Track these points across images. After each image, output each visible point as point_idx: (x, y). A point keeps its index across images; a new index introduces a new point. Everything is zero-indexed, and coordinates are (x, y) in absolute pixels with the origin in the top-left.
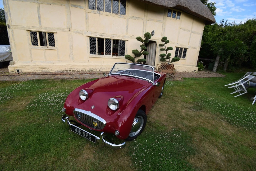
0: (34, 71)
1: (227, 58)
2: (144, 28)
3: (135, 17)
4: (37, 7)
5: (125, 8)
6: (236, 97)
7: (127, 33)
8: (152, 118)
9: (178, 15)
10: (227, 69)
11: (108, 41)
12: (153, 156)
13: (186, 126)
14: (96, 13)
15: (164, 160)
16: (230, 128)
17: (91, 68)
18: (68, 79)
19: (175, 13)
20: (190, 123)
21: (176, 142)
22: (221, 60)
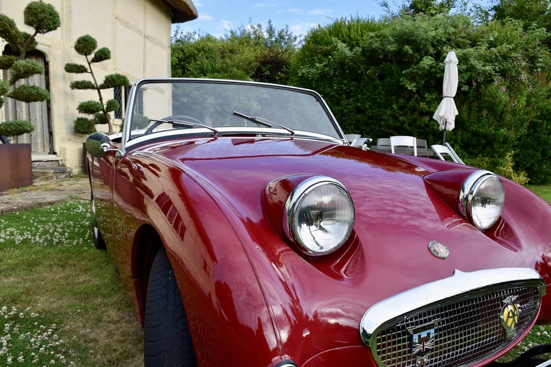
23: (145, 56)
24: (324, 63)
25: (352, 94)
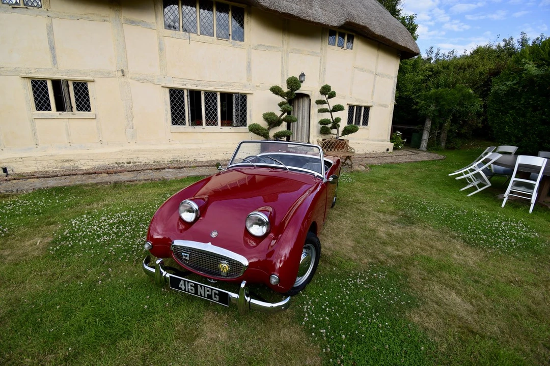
0: (43, 169)
1: (445, 122)
2: (283, 67)
3: (263, 46)
4: (47, 26)
5: (243, 28)
6: (471, 196)
7: (249, 78)
8: (326, 248)
9: (348, 41)
10: (446, 144)
11: (211, 95)
12: (345, 318)
13: (392, 257)
14: (182, 37)
15: (366, 322)
16: (470, 253)
17: (175, 155)
18: (128, 182)
19: (344, 38)
20: (397, 250)
21: (381, 288)
22: (433, 127)
23: (374, 86)
24: (515, 82)
25: (539, 108)
